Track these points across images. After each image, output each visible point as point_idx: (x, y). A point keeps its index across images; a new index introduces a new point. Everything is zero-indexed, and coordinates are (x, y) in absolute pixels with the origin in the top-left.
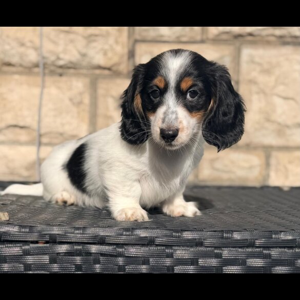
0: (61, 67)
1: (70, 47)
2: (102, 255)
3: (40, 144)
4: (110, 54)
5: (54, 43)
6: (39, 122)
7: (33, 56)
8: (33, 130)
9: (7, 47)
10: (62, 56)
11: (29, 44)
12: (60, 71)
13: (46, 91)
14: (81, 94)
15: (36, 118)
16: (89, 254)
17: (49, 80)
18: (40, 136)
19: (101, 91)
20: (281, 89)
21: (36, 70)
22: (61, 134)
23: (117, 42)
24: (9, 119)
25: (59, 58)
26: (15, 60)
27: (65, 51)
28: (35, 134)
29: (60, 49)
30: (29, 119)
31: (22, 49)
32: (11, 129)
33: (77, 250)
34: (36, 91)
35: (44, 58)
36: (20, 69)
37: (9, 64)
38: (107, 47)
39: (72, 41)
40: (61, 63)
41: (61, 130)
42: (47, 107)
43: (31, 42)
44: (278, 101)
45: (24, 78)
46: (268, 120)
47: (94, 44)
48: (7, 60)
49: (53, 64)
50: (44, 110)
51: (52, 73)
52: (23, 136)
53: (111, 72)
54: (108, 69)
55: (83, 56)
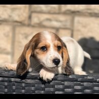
1: (5, 13)
2: (16, 82)
4: (21, 16)
14: (9, 32)
16: (11, 81)
23: (24, 12)
27: (3, 14)
38: (20, 13)
39: (5, 10)
53: (21, 24)
54: (20, 22)
55: (10, 16)
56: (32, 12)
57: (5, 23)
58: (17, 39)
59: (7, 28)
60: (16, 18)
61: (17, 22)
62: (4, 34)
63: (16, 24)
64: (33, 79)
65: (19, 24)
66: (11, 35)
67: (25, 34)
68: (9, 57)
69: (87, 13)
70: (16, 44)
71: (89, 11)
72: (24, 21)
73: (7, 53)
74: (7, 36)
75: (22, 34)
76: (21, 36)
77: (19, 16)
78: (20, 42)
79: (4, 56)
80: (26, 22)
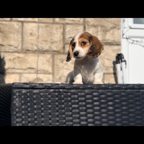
0: (44, 51)
1: (47, 45)
2: (64, 92)
3: (37, 73)
4: (58, 47)
5: (42, 44)
6: (37, 67)
7: (35, 48)
8: (35, 69)
9: (28, 45)
10: (44, 48)
11: (34, 44)
12: (43, 52)
13: (39, 58)
14: (50, 59)
15: (36, 65)
16: (60, 92)
17: (40, 55)
18: (38, 71)
19: (55, 58)
20: (106, 57)
21: (36, 52)
22: (44, 70)
23: (60, 44)
24: (28, 66)
25: (43, 49)
26: (30, 49)
27: (45, 46)
28: (36, 71)
29: (43, 46)
30: (34, 66)
31: (32, 46)
32: (29, 69)
33: (57, 91)
34: (36, 58)
35: (39, 48)
36: (32, 52)
37: (28, 50)
38: (57, 45)
39: (47, 44)
40: (44, 50)
41: (44, 69)
42: (40, 62)
43: (35, 44)
44: (106, 60)
45: (32, 54)
46: (104, 66)
47: (53, 45)
48: (28, 49)
49: (41, 50)
50: (39, 63)
51: (41, 53)
52: (32, 71)
53: (58, 52)
54: (57, 51)
55: (50, 48)
56: (65, 44)
57: (47, 52)
58: (55, 63)
59: (49, 56)
60: (55, 49)
61: (55, 51)
62: (47, 60)
63: (54, 52)
64: (76, 89)
65: (57, 53)
66: (51, 60)
67: (61, 59)
68: (51, 76)
69: (103, 42)
70: (55, 67)
71: (105, 41)
72: (60, 50)
73: (49, 74)
74: (49, 61)
75: (59, 60)
76: (58, 61)
77: (56, 47)
78: (58, 65)
79: (48, 76)
80: (62, 51)
